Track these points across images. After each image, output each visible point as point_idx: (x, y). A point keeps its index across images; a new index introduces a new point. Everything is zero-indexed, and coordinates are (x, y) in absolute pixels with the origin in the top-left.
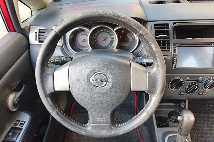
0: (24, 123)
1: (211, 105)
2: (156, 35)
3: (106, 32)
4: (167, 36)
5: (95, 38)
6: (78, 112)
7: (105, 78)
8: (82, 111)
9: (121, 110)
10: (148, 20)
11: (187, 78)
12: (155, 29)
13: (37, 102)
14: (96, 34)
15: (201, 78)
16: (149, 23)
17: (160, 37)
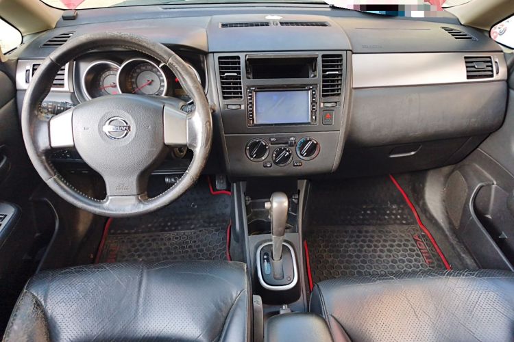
0: (4, 218)
1: (369, 212)
2: (222, 73)
3: (151, 70)
4: (236, 74)
5: (133, 80)
6: (119, 234)
7: (125, 125)
8: (126, 231)
9: (204, 227)
10: (210, 51)
11: (272, 139)
12: (219, 64)
13: (31, 198)
14: (135, 75)
15: (292, 139)
16: (211, 55)
17: (227, 76)
